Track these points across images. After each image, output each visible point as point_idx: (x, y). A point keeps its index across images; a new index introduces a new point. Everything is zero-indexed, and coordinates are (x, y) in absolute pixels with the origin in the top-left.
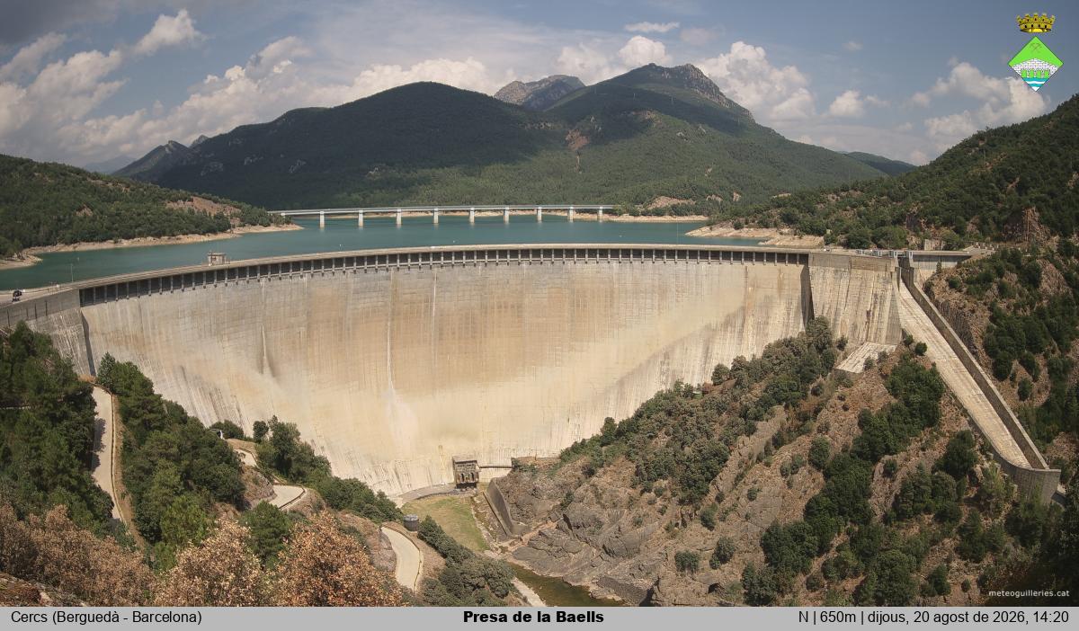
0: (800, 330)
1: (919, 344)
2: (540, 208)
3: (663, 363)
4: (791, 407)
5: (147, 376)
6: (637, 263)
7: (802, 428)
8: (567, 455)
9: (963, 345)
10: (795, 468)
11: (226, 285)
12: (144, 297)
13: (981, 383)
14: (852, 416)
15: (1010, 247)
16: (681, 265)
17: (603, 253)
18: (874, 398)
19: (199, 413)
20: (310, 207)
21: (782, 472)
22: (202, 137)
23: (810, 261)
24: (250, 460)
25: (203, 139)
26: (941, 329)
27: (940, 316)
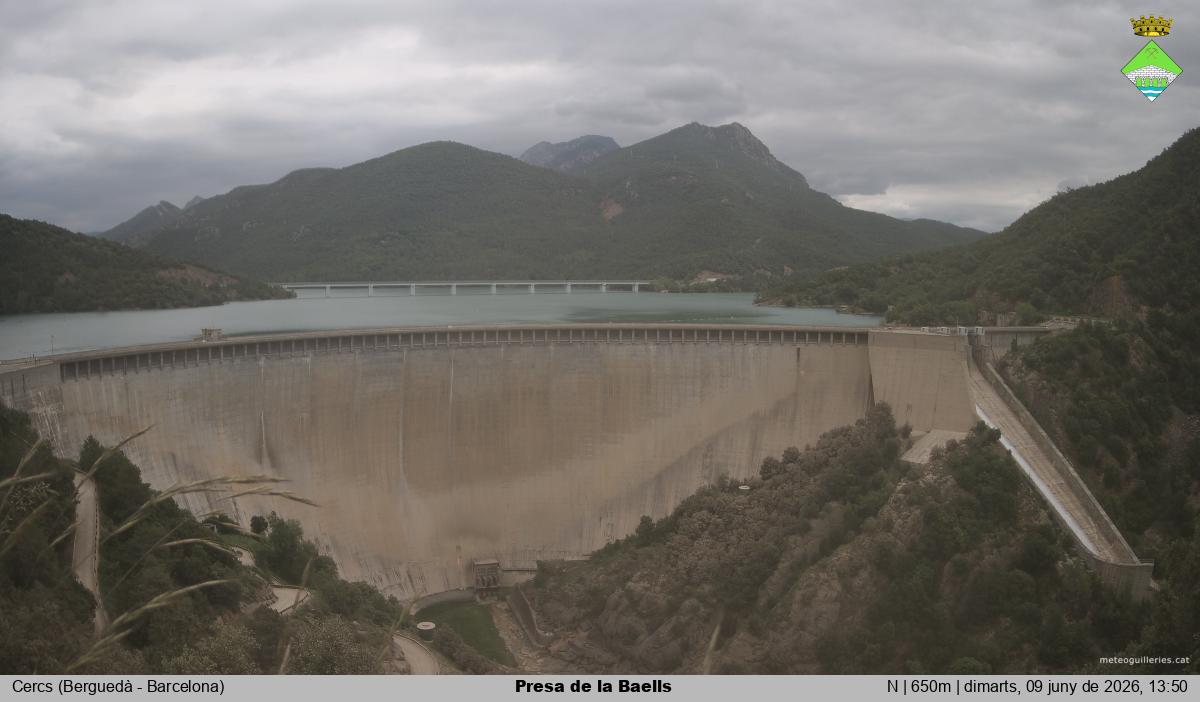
0: (859, 418)
1: (992, 430)
2: (569, 283)
3: (705, 456)
4: (848, 503)
5: (134, 463)
6: (676, 346)
7: (861, 526)
8: (599, 558)
9: (1041, 431)
10: (854, 571)
11: (221, 363)
12: (131, 374)
13: (1062, 472)
14: (918, 512)
15: (1093, 321)
16: (726, 348)
17: (639, 333)
18: (942, 492)
19: (191, 506)
20: (313, 278)
21: (839, 574)
22: (197, 198)
23: (870, 339)
24: (246, 559)
25: (197, 202)
26: (1016, 414)
27: (1016, 399)
